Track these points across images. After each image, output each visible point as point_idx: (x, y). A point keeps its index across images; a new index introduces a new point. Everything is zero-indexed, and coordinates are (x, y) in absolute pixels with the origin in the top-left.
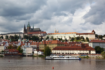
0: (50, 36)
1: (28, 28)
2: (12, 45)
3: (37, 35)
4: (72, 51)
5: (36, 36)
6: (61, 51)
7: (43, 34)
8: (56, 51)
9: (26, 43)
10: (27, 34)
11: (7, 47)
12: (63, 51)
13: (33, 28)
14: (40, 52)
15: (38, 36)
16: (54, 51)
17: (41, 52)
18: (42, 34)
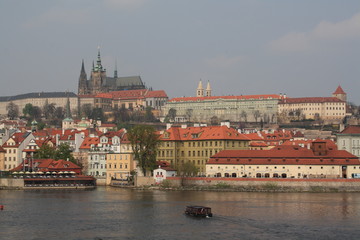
0: (181, 109)
1: (96, 75)
2: (50, 144)
3: (131, 105)
4: (280, 167)
5: (127, 106)
6: (238, 167)
7: (152, 99)
8: (223, 167)
9: (104, 138)
10: (90, 101)
11: (28, 153)
12: (247, 167)
13: (116, 77)
14: (160, 170)
15: (134, 106)
16: (215, 167)
17: (164, 172)
18: (148, 100)
